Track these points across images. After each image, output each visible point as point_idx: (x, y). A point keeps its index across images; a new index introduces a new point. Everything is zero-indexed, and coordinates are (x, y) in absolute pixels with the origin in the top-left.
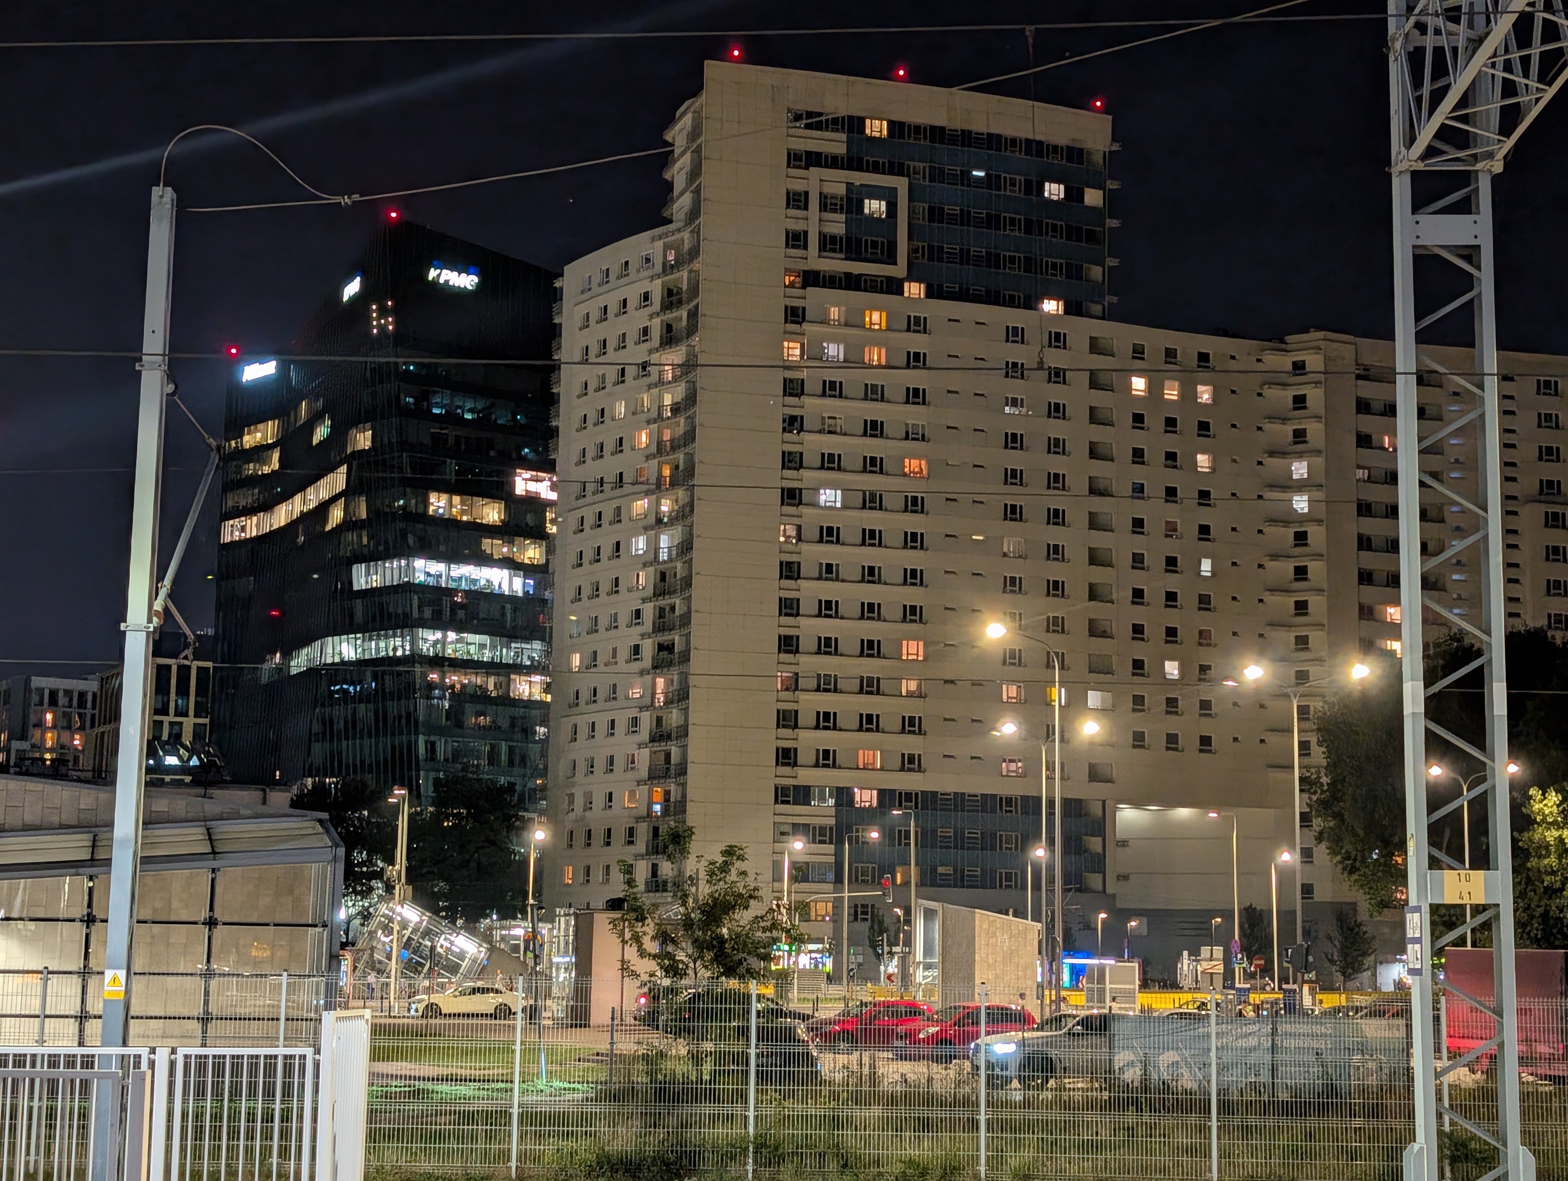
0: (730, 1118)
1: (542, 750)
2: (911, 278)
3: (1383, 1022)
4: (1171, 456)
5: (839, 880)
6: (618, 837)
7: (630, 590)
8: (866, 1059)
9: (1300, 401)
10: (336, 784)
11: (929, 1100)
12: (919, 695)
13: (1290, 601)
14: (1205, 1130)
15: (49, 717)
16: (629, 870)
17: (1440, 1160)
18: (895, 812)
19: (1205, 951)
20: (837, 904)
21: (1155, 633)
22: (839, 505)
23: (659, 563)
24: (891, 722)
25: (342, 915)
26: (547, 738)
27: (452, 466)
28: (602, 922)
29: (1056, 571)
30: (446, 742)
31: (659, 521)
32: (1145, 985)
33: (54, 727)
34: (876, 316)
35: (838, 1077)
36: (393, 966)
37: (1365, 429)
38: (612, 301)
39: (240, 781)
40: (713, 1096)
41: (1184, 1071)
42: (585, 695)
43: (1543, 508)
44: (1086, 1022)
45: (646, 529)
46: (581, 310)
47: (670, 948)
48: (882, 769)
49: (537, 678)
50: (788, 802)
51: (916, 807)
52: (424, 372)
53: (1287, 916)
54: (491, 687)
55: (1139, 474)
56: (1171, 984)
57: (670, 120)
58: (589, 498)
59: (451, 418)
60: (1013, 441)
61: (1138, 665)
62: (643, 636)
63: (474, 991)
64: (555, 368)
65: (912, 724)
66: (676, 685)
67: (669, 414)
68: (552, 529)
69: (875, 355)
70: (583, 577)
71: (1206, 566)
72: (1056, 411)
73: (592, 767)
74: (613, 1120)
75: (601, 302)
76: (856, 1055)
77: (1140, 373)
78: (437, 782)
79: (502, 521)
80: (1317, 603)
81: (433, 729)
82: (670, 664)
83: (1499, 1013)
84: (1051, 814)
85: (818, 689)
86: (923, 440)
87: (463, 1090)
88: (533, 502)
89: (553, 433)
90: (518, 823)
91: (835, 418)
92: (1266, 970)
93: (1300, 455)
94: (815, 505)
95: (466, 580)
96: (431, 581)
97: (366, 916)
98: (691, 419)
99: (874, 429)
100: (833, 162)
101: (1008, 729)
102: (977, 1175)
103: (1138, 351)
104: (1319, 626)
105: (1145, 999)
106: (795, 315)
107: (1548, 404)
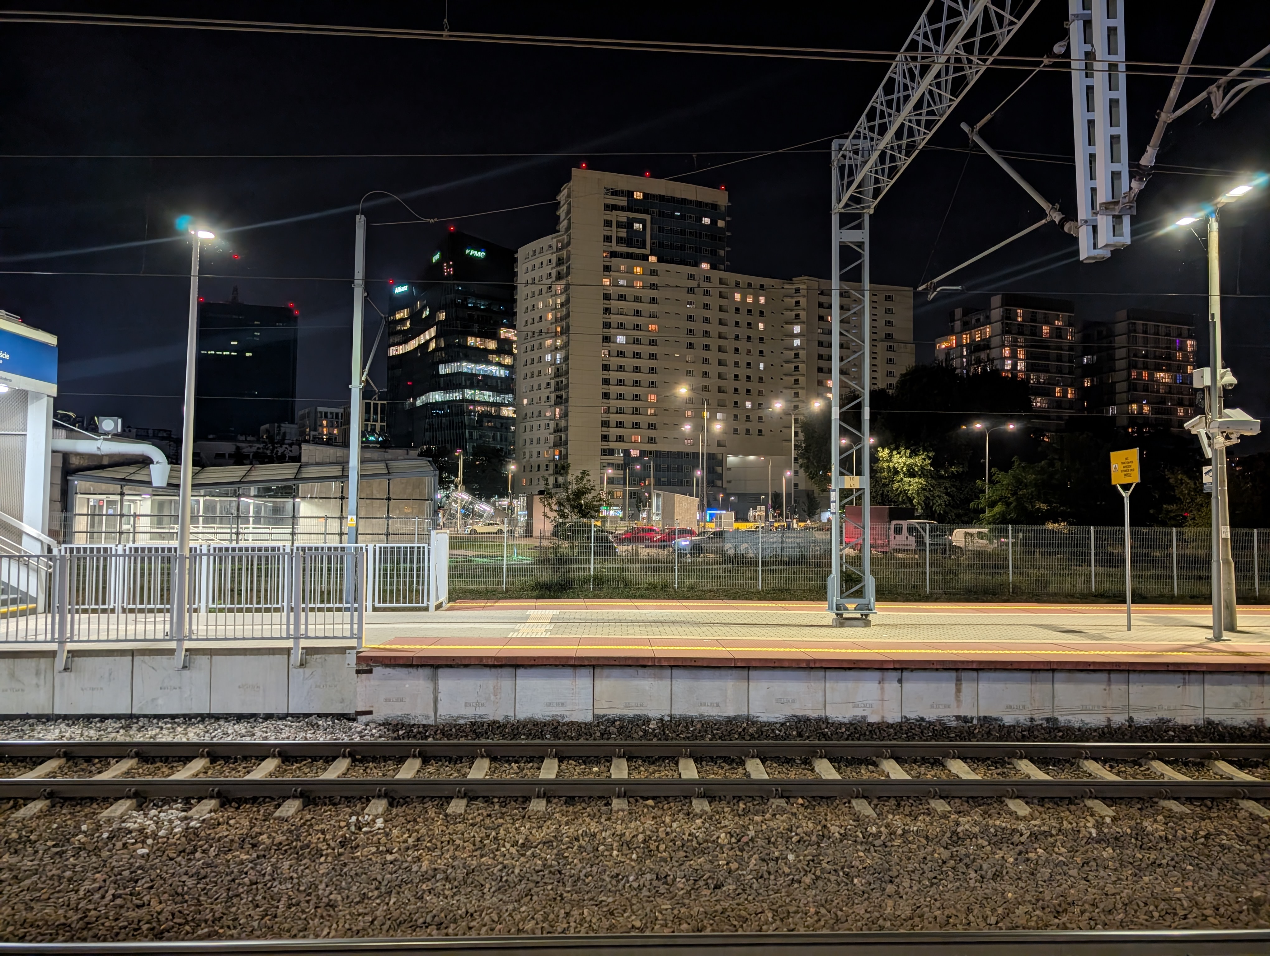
0: (584, 569)
2: (651, 254)
3: (821, 532)
4: (749, 324)
5: (625, 483)
6: (543, 468)
7: (545, 375)
8: (634, 547)
9: (797, 303)
10: (435, 448)
11: (657, 562)
12: (655, 415)
13: (792, 379)
14: (756, 571)
15: (325, 422)
16: (547, 480)
17: (841, 581)
18: (646, 458)
19: (758, 508)
20: (624, 492)
21: (742, 391)
22: (624, 342)
23: (556, 364)
24: (644, 425)
25: (439, 496)
26: (515, 431)
27: (476, 327)
28: (536, 499)
29: (706, 368)
30: (476, 432)
31: (556, 348)
32: (737, 520)
33: (327, 426)
34: (638, 269)
35: (624, 554)
36: (458, 515)
37: (821, 314)
38: (537, 262)
39: (398, 446)
40: (579, 561)
41: (750, 551)
42: (529, 415)
43: (886, 344)
44: (714, 533)
45: (551, 351)
46: (525, 266)
47: (562, 508)
48: (641, 442)
49: (510, 408)
50: (606, 455)
51: (654, 456)
52: (465, 290)
53: (788, 495)
54: (493, 412)
55: (737, 331)
56: (746, 520)
57: (559, 192)
58: (529, 340)
59: (475, 308)
60: (690, 318)
61: (736, 403)
62: (551, 392)
63: (489, 524)
64: (515, 288)
65: (652, 426)
66: (563, 411)
67: (559, 307)
68: (515, 351)
69: (638, 284)
70: (528, 370)
71: (762, 366)
72: (707, 306)
73: (532, 441)
74: (541, 570)
75: (533, 263)
76: (630, 547)
77: (738, 292)
78: (473, 447)
79: (496, 348)
80: (802, 379)
81: (471, 427)
82: (561, 403)
83: (864, 528)
84: (703, 458)
85: (617, 413)
86: (656, 317)
87: (485, 560)
88: (508, 342)
89: (515, 314)
90: (504, 463)
91: (623, 309)
93: (797, 324)
94: (615, 342)
95: (483, 371)
96: (469, 371)
97: (448, 497)
98: (568, 309)
99: (638, 313)
100: (622, 209)
101: (687, 428)
102: (674, 588)
103: (737, 284)
104: (803, 388)
105: (736, 525)
106: (607, 269)
107: (889, 305)
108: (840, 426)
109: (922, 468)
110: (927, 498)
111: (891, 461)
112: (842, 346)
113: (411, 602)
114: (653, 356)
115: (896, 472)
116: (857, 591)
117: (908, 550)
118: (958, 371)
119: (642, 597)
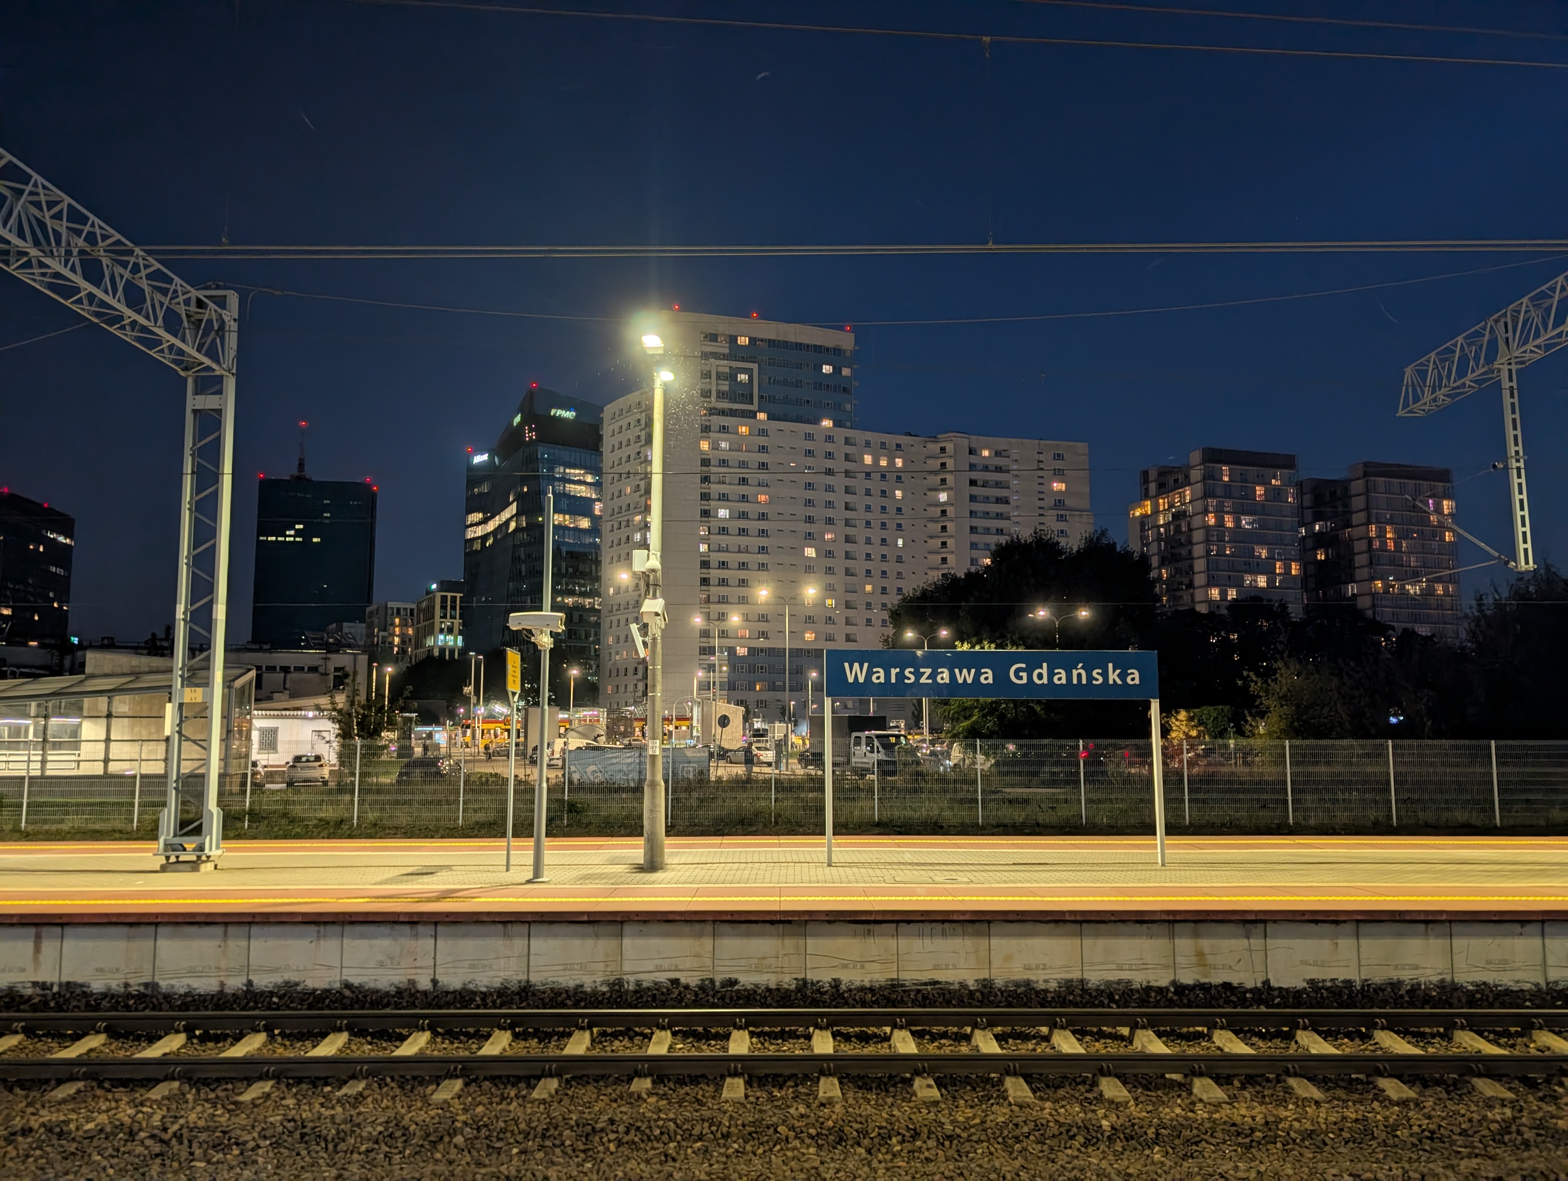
2: (760, 411)
4: (883, 492)
6: (631, 671)
9: (943, 465)
13: (939, 557)
18: (755, 658)
21: (876, 573)
22: (728, 517)
34: (744, 429)
42: (615, 607)
45: (640, 529)
46: (611, 428)
48: (749, 638)
50: (705, 654)
51: (765, 655)
55: (869, 500)
58: (616, 516)
60: (809, 486)
65: (763, 617)
69: (744, 447)
70: (614, 552)
71: (900, 542)
75: (619, 424)
77: (868, 453)
80: (951, 558)
86: (767, 486)
91: (725, 477)
93: (943, 490)
94: (717, 517)
99: (744, 481)
100: (723, 357)
103: (868, 443)
106: (706, 429)
107: (1059, 464)
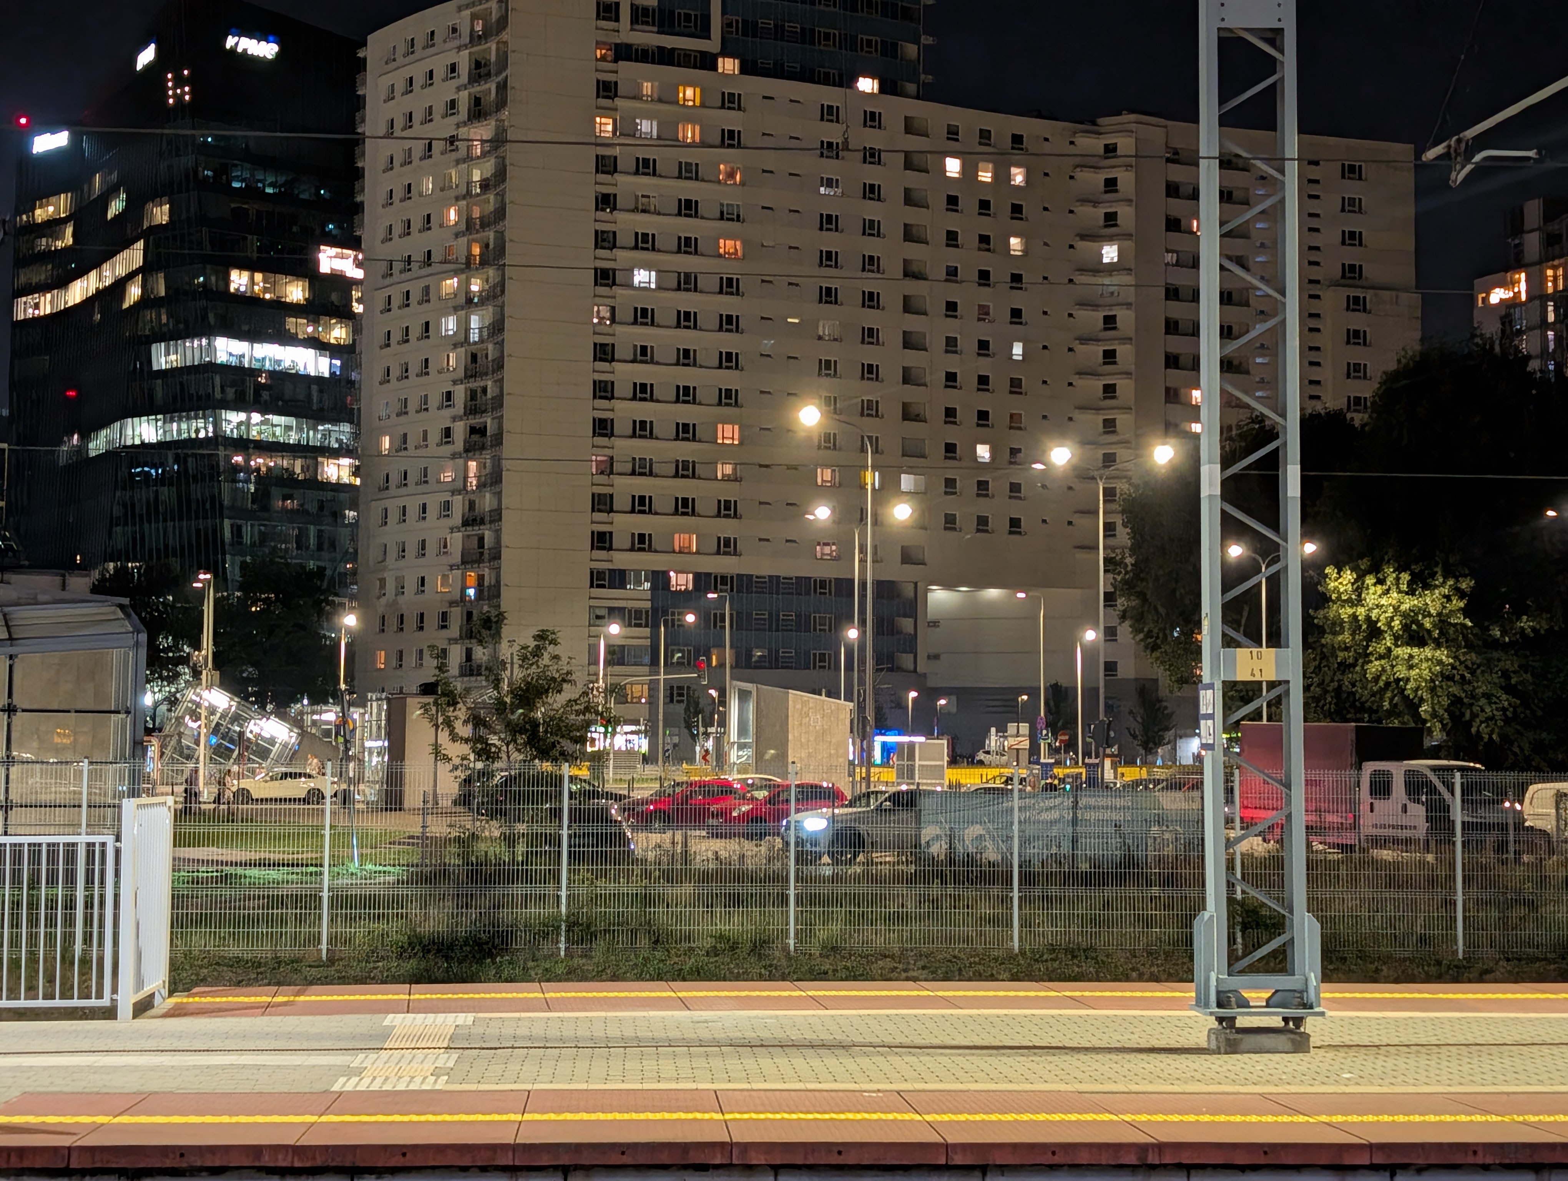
0: (541, 900)
1: (352, 535)
2: (725, 53)
3: (1179, 795)
5: (655, 662)
6: (432, 621)
7: (439, 372)
8: (679, 837)
9: (1111, 184)
10: (139, 569)
11: (740, 876)
12: (734, 479)
13: (1099, 384)
14: (1006, 901)
16: (442, 654)
17: (1231, 926)
18: (710, 596)
19: (1012, 727)
20: (653, 687)
21: (967, 417)
22: (653, 286)
23: (469, 344)
24: (706, 506)
25: (148, 700)
26: (357, 521)
27: (254, 242)
28: (414, 706)
29: (870, 355)
30: (252, 526)
31: (469, 301)
32: (954, 761)
34: (689, 92)
35: (651, 856)
36: (201, 751)
37: (1175, 213)
38: (418, 71)
39: (39, 565)
40: (528, 878)
41: (988, 844)
42: (395, 478)
43: (1345, 292)
44: (896, 798)
45: (456, 309)
47: (482, 731)
48: (698, 552)
49: (346, 462)
50: (603, 586)
51: (732, 590)
52: (222, 144)
53: (1091, 693)
54: (298, 470)
55: (953, 257)
56: (979, 760)
58: (397, 277)
59: (252, 192)
60: (828, 222)
61: (950, 448)
62: (454, 419)
63: (285, 776)
64: (358, 141)
65: (727, 508)
66: (488, 470)
67: (478, 191)
68: (358, 308)
69: (690, 133)
70: (393, 357)
71: (1018, 350)
72: (871, 192)
73: (404, 551)
74: (424, 902)
75: (407, 72)
76: (669, 834)
77: (954, 155)
78: (244, 566)
79: (306, 299)
80: (1124, 386)
81: (239, 512)
82: (483, 448)
84: (863, 596)
85: (633, 473)
86: (738, 220)
87: (273, 874)
88: (338, 280)
89: (359, 208)
90: (328, 608)
91: (648, 197)
92: (1071, 745)
93: (1110, 239)
94: (630, 285)
95: (270, 360)
96: (234, 361)
97: (172, 701)
98: (501, 195)
99: (688, 208)
101: (822, 513)
102: (786, 948)
103: (953, 133)
104: (1127, 409)
105: (953, 775)
106: (607, 90)
107: (1352, 189)
108: (1223, 512)
109: (1442, 621)
110: (1456, 701)
111: (1359, 602)
112: (1226, 298)
113: (66, 994)
114: (729, 323)
115: (1374, 632)
116: (1274, 954)
117: (1408, 842)
118: (1534, 365)
119: (699, 974)
